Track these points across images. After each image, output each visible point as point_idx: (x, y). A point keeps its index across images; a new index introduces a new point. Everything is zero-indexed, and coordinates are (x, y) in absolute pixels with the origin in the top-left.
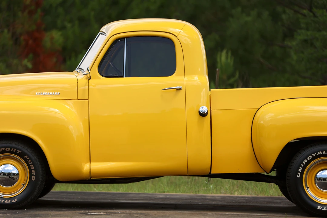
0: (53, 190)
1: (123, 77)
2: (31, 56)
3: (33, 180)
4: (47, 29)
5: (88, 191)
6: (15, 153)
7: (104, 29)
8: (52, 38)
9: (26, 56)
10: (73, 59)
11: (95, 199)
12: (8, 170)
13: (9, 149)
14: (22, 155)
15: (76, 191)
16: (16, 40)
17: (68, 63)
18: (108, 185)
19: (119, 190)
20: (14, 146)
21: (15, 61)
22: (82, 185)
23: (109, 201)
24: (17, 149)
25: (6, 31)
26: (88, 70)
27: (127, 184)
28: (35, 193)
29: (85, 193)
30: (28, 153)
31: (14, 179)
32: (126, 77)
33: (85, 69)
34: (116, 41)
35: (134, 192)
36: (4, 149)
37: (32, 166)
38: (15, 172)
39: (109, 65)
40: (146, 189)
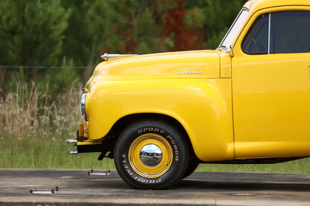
0: (196, 171)
1: (267, 53)
2: (173, 34)
3: (177, 160)
4: (188, 7)
5: (232, 172)
6: (158, 133)
7: (247, 5)
8: (194, 16)
9: (168, 35)
10: (214, 37)
11: (239, 180)
12: (151, 150)
13: (152, 129)
14: (165, 135)
15: (220, 171)
16: (157, 19)
17: (210, 41)
18: (252, 165)
19: (264, 171)
20: (157, 126)
21: (157, 40)
22: (226, 166)
23: (255, 181)
24: (160, 129)
25: (147, 9)
26: (231, 47)
27: (272, 165)
28: (179, 174)
29: (229, 174)
30: (171, 133)
31: (158, 159)
32: (270, 53)
33: (228, 47)
34: (259, 17)
35: (279, 173)
36: (147, 129)
37: (175, 146)
38: (159, 152)
39: (253, 42)
40: (292, 169)
